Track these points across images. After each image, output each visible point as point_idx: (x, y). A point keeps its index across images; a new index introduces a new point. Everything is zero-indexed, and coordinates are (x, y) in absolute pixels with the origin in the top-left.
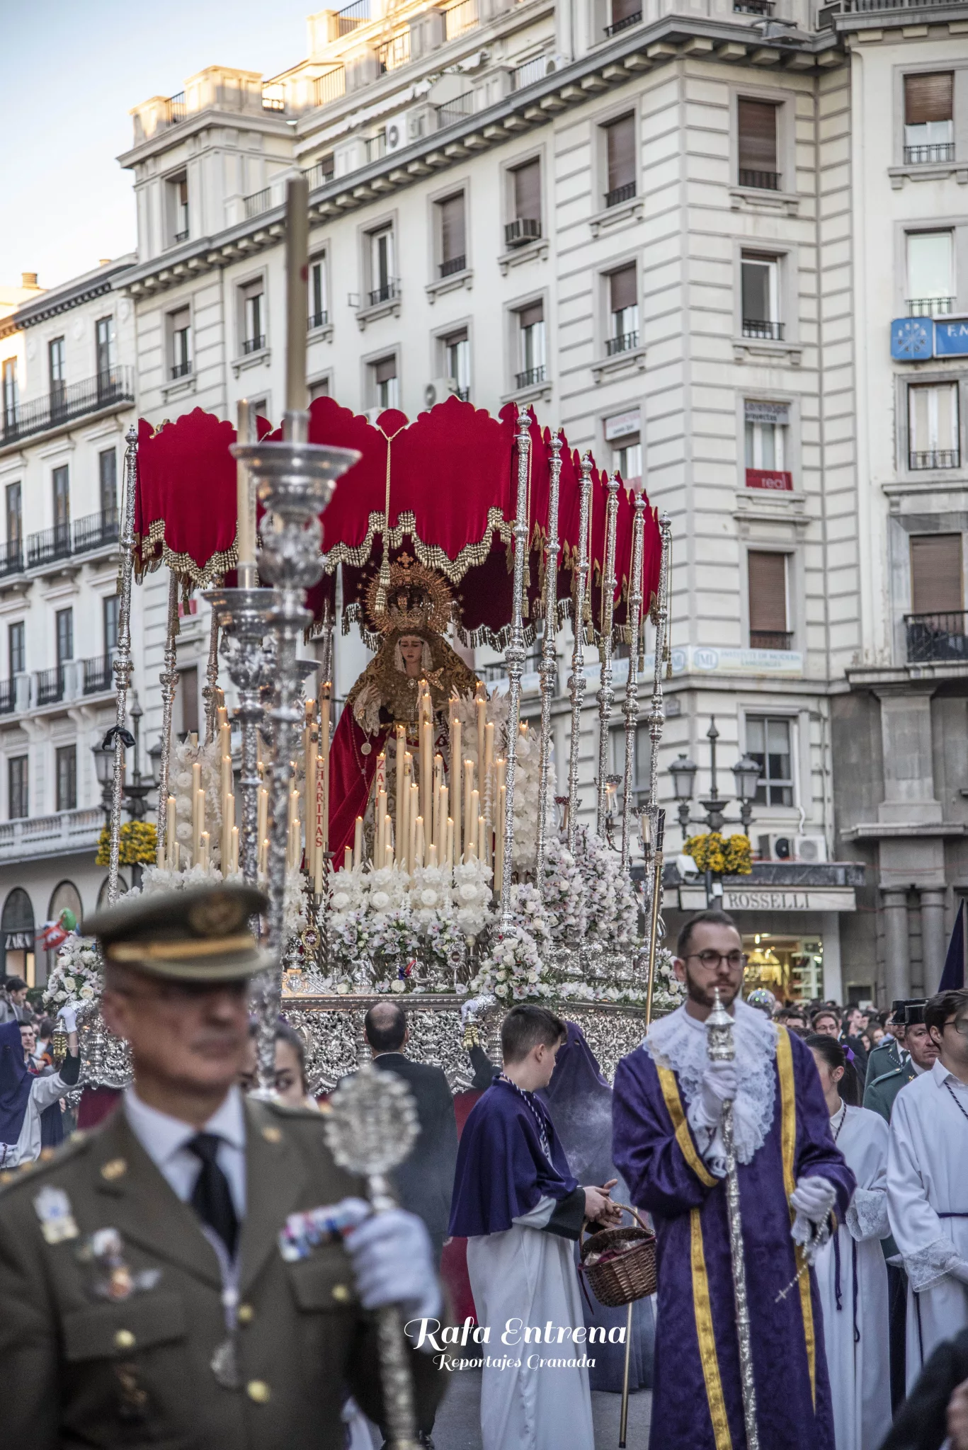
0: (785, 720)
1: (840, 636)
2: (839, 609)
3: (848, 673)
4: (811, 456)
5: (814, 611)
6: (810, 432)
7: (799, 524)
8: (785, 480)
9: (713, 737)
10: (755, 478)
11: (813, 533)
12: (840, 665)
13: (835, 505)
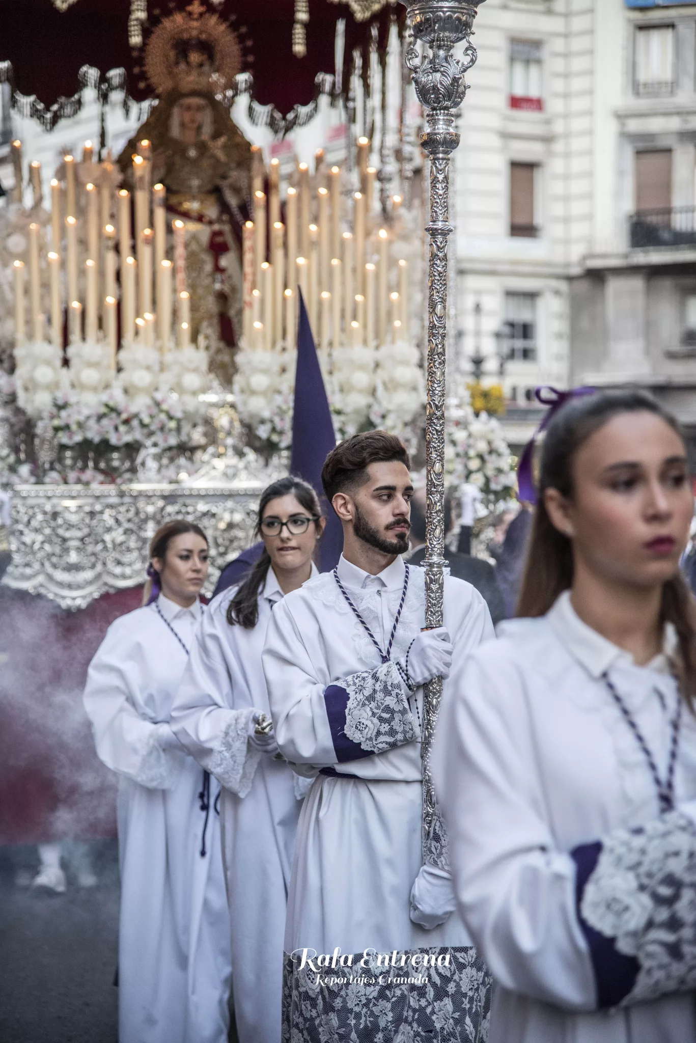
0: (531, 296)
1: (578, 230)
2: (577, 208)
3: (585, 258)
4: (559, 85)
5: (558, 209)
6: (558, 65)
7: (547, 139)
8: (536, 104)
9: (478, 308)
10: (516, 102)
11: (559, 147)
12: (576, 252)
13: (577, 124)
